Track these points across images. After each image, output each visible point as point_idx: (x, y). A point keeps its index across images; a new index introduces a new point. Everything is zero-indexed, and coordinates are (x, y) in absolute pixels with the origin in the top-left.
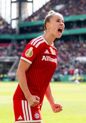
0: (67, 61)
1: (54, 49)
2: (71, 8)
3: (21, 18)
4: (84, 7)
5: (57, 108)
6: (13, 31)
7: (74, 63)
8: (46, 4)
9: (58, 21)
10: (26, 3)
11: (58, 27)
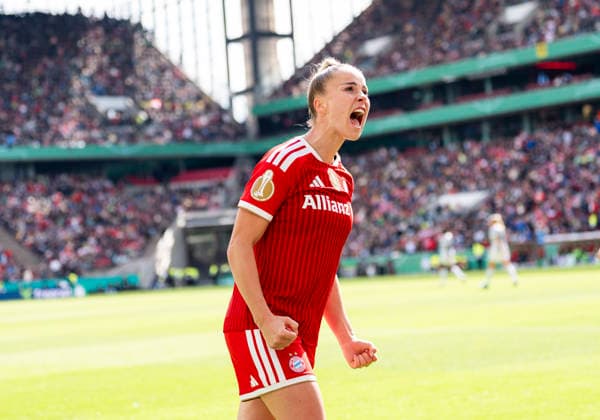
0: (410, 211)
1: (341, 174)
2: (413, 47)
3: (261, 89)
4: (451, 38)
5: (361, 355)
6: (240, 131)
7: (432, 214)
8: (335, 39)
9: (350, 89)
10: (272, 41)
11: (352, 107)
